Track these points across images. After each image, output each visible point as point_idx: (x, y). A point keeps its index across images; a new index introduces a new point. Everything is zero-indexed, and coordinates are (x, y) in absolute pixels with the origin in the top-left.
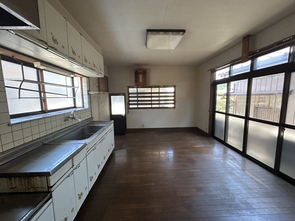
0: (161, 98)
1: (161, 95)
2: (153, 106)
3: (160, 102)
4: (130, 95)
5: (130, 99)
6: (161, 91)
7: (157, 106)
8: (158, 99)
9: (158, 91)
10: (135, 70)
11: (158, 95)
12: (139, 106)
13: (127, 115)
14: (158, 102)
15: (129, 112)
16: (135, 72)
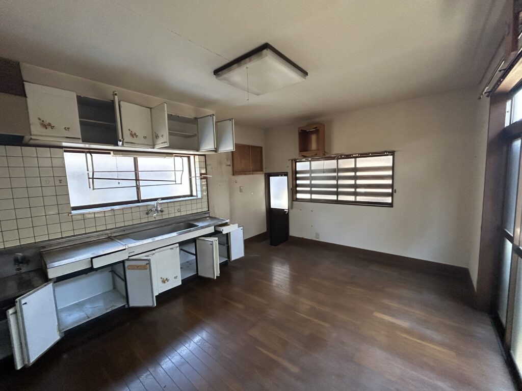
0: (359, 182)
1: (359, 174)
2: (341, 198)
3: (358, 190)
4: (298, 175)
5: (299, 182)
6: (358, 166)
7: (351, 198)
8: (352, 182)
9: (353, 166)
10: (299, 128)
11: (352, 174)
12: (314, 197)
13: (291, 211)
14: (353, 190)
15: (294, 206)
16: (300, 131)
